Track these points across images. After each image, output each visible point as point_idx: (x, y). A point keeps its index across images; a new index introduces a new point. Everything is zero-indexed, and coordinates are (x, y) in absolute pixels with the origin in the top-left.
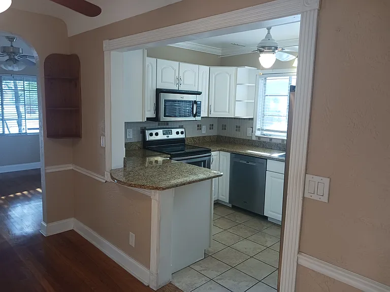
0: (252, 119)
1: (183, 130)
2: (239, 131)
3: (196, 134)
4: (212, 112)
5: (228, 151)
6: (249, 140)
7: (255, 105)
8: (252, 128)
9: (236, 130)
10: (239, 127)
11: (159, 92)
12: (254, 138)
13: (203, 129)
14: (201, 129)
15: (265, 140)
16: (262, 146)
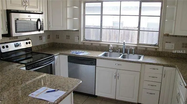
0: (78, 31)
1: (30, 41)
2: (69, 38)
3: (39, 43)
4: (51, 27)
5: (66, 55)
6: (77, 45)
8: (78, 36)
9: (67, 38)
10: (69, 36)
11: (9, 12)
12: (80, 43)
13: (43, 39)
14: (42, 39)
16: (86, 48)
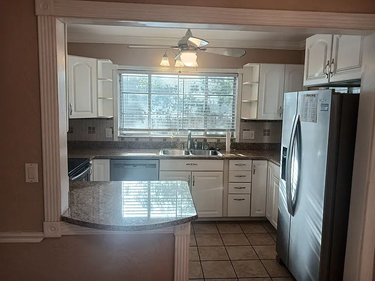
0: (112, 119)
2: (94, 132)
4: (73, 112)
5: (106, 158)
6: (110, 142)
7: (114, 102)
8: (113, 128)
9: (90, 132)
10: (94, 129)
12: (116, 140)
15: (130, 140)
